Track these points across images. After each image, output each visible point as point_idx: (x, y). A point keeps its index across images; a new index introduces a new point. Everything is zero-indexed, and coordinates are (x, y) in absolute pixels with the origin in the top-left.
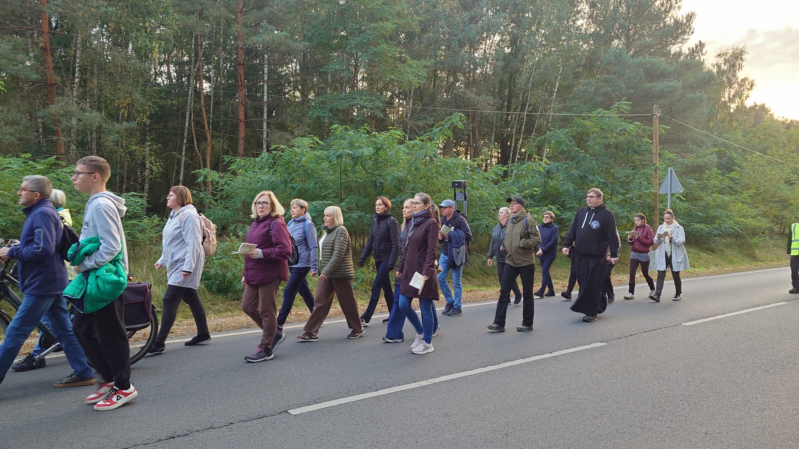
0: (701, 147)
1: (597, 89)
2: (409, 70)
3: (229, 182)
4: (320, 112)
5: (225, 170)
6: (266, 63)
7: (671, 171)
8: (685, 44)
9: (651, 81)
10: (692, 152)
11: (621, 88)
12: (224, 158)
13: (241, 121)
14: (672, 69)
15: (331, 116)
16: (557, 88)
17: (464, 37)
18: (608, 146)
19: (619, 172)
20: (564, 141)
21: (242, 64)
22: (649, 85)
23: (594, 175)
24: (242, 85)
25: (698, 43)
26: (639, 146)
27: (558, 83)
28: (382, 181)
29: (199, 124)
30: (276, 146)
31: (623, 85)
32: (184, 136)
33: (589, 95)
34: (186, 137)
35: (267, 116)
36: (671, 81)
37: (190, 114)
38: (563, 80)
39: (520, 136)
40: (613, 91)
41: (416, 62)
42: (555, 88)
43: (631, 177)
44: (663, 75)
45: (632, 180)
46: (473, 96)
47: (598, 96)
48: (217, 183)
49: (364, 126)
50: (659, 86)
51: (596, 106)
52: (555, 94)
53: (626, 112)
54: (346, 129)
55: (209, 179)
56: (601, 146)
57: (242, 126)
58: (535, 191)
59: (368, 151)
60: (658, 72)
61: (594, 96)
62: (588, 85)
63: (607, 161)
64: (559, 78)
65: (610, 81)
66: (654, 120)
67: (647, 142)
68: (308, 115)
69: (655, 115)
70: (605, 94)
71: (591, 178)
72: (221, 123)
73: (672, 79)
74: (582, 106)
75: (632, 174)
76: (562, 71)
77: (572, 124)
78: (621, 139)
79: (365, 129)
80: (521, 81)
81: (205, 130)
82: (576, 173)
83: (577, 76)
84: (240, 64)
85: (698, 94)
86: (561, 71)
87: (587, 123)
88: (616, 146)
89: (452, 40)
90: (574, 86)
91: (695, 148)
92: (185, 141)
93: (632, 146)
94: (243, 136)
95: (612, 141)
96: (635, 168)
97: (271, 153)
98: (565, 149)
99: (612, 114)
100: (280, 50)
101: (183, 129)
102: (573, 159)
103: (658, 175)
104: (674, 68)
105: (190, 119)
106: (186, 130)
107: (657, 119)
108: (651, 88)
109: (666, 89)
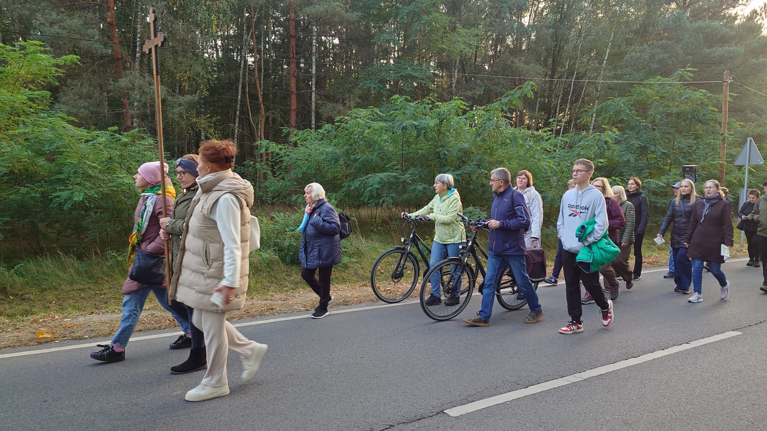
1: (653, 56)
2: (459, 39)
3: (288, 153)
4: (370, 83)
5: (284, 141)
6: (314, 35)
9: (710, 47)
11: (678, 54)
12: (282, 129)
13: (293, 93)
14: (733, 33)
16: (607, 55)
18: (669, 115)
19: (682, 142)
20: (624, 110)
22: (708, 50)
23: (655, 145)
24: (293, 57)
26: (704, 115)
27: (608, 50)
31: (680, 51)
32: (237, 108)
33: (642, 62)
34: (239, 109)
35: (316, 87)
36: (732, 46)
38: (613, 47)
40: (669, 57)
41: (466, 30)
43: (694, 148)
44: (723, 40)
45: (696, 150)
46: (522, 65)
47: (653, 63)
50: (718, 51)
51: (652, 73)
52: (605, 61)
53: (690, 80)
54: (407, 100)
55: (270, 150)
56: (663, 115)
57: (294, 98)
60: (719, 37)
61: (648, 63)
62: (641, 52)
63: (669, 131)
64: (610, 45)
65: (667, 46)
66: (724, 87)
67: (712, 111)
69: (726, 82)
70: (660, 61)
71: (652, 148)
72: (271, 96)
73: (733, 43)
75: (695, 144)
76: (613, 38)
77: (631, 92)
78: (683, 107)
81: (259, 102)
82: (636, 143)
83: (629, 42)
85: (762, 60)
87: (648, 91)
88: (678, 115)
90: (626, 53)
92: (238, 113)
93: (697, 115)
94: (295, 108)
95: (675, 110)
96: (697, 138)
98: (625, 119)
99: (673, 81)
102: (632, 129)
103: (726, 145)
104: (735, 33)
106: (239, 102)
107: (727, 86)
108: (710, 54)
109: (726, 55)
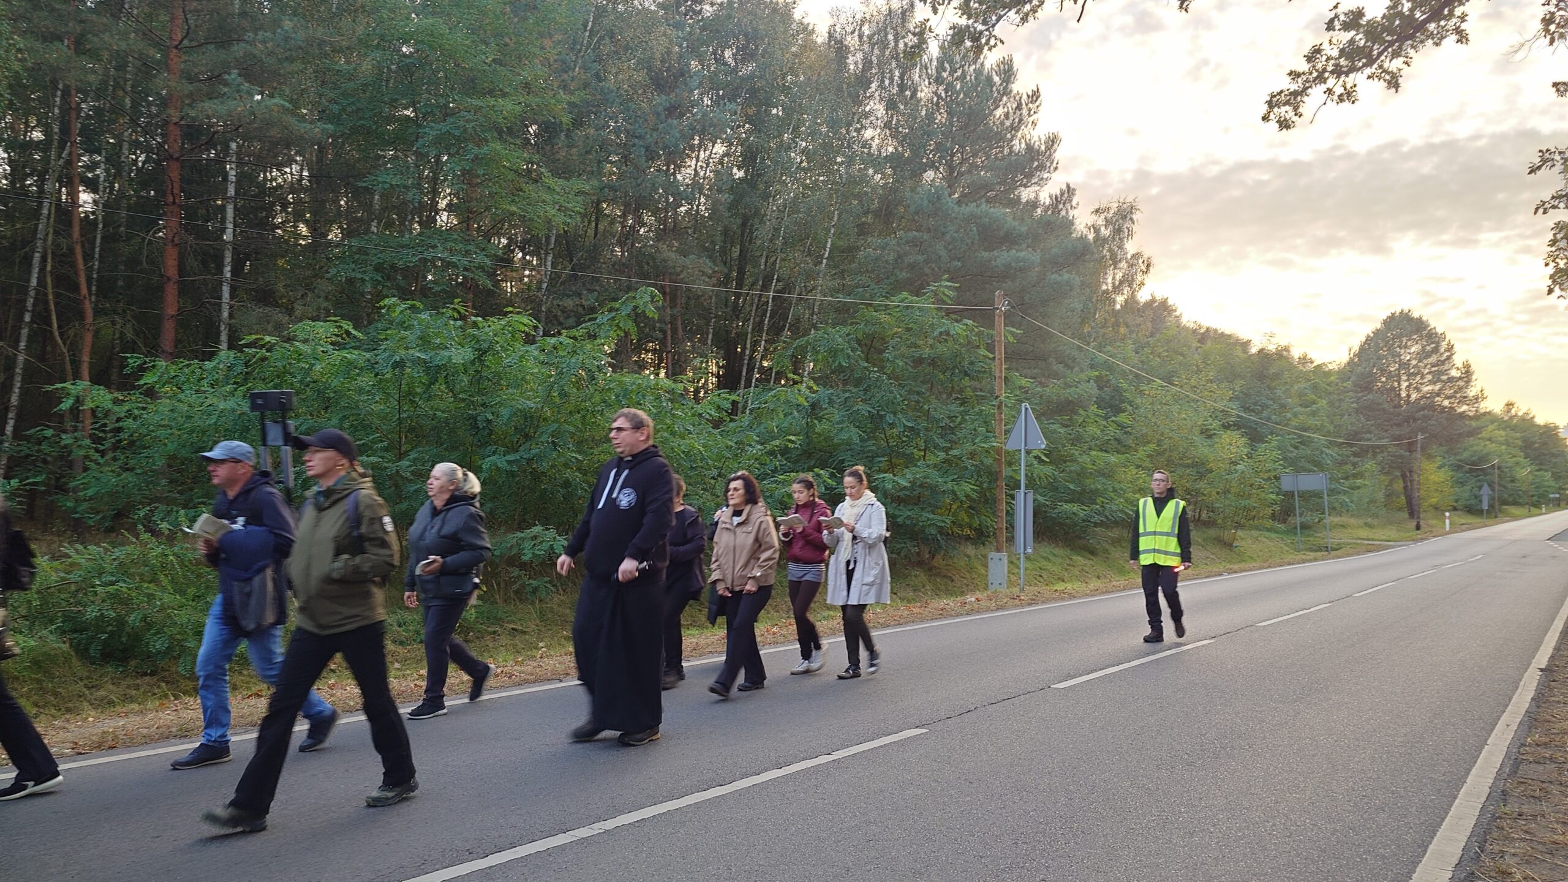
0: (1072, 368)
1: (899, 257)
2: (547, 197)
3: (136, 412)
4: (354, 270)
5: (126, 383)
6: (234, 159)
7: (1027, 409)
8: (1044, 188)
9: (990, 249)
10: (1056, 376)
11: (940, 257)
12: (128, 358)
13: (169, 279)
14: (1024, 229)
15: (380, 279)
16: (828, 250)
17: (657, 143)
18: (919, 361)
19: (939, 409)
20: (843, 350)
21: (177, 159)
22: (986, 254)
23: (895, 414)
24: (174, 203)
25: (1064, 187)
26: (972, 363)
27: (830, 240)
28: (490, 417)
29: (66, 282)
30: (254, 337)
31: (943, 253)
32: (25, 306)
33: (884, 267)
34: (30, 308)
35: (232, 272)
36: (1021, 251)
37: (44, 259)
38: (838, 235)
39: (761, 337)
40: (926, 262)
41: (561, 181)
42: (825, 250)
43: (959, 419)
44: (1010, 239)
45: (960, 424)
46: (673, 255)
47: (901, 270)
48: (107, 413)
49: (452, 303)
50: (1003, 257)
51: (897, 287)
52: (824, 261)
53: (950, 302)
54: (412, 308)
55: (88, 405)
56: (907, 361)
57: (171, 292)
58: (792, 442)
59: (460, 355)
60: (1002, 234)
61: (894, 269)
62: (883, 248)
63: (917, 389)
64: (832, 232)
65: (921, 243)
66: (996, 317)
67: (986, 357)
68: (328, 276)
69: (998, 309)
70: (912, 267)
71: (890, 418)
72: (120, 283)
73: (1024, 246)
74: (873, 286)
75: (960, 412)
76: (838, 220)
77: (855, 318)
78: (941, 349)
79: (454, 309)
80: (763, 232)
81: (79, 294)
82: (863, 408)
83: (863, 230)
84: (171, 157)
85: (1066, 276)
86: (835, 219)
87: (884, 317)
88: (933, 363)
89: (634, 145)
90: (858, 249)
91: (1062, 369)
92: (27, 318)
93: (960, 363)
94: (173, 313)
95: (927, 352)
96: (966, 402)
97: (242, 352)
98: (844, 364)
99: (927, 303)
100: (268, 134)
101: (24, 290)
102: (858, 382)
103: (1003, 415)
104: (1026, 228)
105: (42, 269)
106: (32, 293)
107: (1000, 316)
108: (990, 261)
109: (1013, 264)
